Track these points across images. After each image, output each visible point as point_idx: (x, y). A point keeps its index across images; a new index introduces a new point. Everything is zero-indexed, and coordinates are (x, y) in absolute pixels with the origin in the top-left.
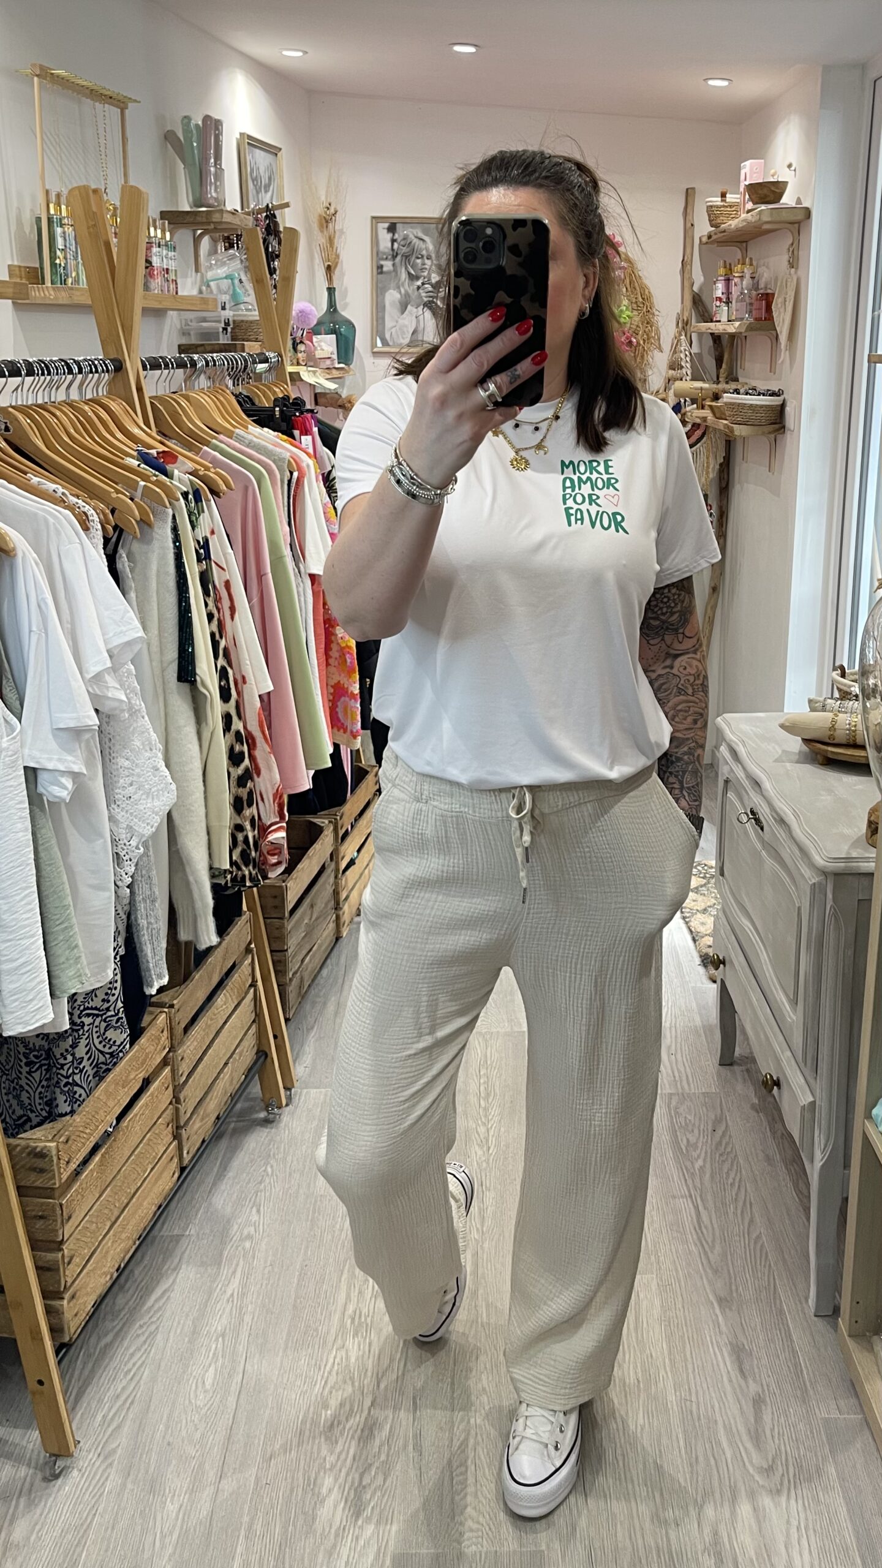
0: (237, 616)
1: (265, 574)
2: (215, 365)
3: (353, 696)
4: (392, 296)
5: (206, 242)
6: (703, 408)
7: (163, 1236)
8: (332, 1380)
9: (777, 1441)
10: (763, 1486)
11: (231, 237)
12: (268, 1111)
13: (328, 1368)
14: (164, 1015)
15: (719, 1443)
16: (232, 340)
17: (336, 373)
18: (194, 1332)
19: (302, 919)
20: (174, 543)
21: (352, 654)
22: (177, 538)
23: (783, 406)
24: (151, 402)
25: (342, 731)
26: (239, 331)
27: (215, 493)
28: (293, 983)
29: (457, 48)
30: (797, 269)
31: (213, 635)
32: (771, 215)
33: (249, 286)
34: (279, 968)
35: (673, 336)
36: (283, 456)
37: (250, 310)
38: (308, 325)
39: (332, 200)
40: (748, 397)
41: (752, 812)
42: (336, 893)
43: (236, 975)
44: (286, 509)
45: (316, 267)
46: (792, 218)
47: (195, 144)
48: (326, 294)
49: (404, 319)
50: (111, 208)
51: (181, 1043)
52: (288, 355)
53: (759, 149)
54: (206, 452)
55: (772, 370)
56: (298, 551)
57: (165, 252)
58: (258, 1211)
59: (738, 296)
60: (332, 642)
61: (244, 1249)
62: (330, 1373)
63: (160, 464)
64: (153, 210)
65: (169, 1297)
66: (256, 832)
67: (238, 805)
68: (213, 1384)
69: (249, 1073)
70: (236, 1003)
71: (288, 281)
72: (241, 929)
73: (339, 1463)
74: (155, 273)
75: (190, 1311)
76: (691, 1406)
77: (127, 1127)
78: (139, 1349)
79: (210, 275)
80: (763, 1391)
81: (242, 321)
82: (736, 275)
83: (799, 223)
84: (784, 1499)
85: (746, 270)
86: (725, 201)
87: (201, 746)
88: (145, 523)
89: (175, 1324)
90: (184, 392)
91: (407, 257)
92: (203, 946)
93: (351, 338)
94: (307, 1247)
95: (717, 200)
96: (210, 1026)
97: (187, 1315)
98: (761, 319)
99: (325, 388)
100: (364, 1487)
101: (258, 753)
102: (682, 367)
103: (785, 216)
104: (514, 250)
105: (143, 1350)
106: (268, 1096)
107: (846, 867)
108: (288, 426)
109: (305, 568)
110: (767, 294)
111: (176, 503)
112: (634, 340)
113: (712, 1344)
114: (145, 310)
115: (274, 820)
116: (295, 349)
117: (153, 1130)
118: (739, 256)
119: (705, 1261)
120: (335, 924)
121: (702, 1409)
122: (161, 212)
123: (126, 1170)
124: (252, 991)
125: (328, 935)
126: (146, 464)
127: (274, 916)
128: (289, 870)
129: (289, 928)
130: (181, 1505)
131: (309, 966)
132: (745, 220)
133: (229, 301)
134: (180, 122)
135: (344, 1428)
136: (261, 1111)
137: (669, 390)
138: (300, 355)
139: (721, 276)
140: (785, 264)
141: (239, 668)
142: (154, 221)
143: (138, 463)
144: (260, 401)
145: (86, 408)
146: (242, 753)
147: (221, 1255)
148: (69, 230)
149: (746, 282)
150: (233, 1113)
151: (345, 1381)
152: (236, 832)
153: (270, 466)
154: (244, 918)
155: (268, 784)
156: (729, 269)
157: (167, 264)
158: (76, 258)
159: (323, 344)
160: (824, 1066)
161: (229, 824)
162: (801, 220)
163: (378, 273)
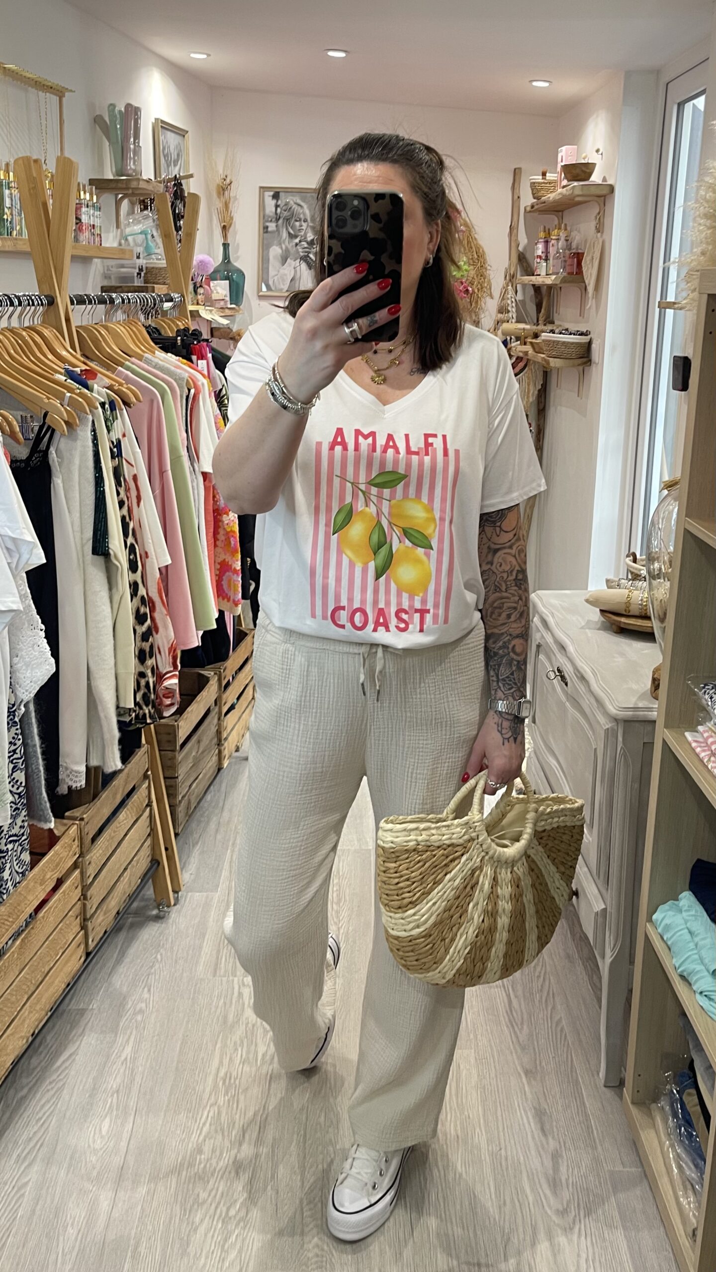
0: (142, 503)
2: (129, 302)
3: (235, 572)
4: (275, 251)
5: (125, 204)
6: (525, 344)
7: (70, 1010)
8: (207, 1129)
9: (571, 1188)
10: (558, 1225)
11: (146, 201)
12: (159, 909)
13: (203, 1120)
14: (75, 827)
15: (523, 1190)
16: (145, 282)
17: (228, 312)
18: (94, 1089)
19: (190, 751)
20: (93, 442)
21: (235, 538)
22: (95, 438)
23: (590, 343)
24: (77, 330)
25: (226, 600)
26: (150, 276)
27: (127, 404)
28: (182, 804)
29: (331, 53)
30: (602, 233)
31: (123, 518)
32: (582, 190)
33: (159, 241)
34: (171, 792)
35: (502, 286)
36: (183, 376)
37: (159, 259)
38: (207, 272)
39: (228, 173)
40: (562, 336)
41: (559, 670)
42: (219, 733)
43: (135, 796)
44: (184, 418)
45: (214, 226)
46: (599, 193)
47: (118, 126)
48: (222, 248)
49: (285, 269)
50: (49, 175)
51: (89, 851)
52: (189, 296)
53: (573, 137)
54: (121, 371)
55: (581, 314)
56: (194, 453)
57: (92, 212)
58: (149, 990)
59: (555, 255)
60: (220, 527)
61: (136, 1021)
62: (204, 1124)
63: (83, 380)
64: (83, 176)
65: (74, 1059)
66: (155, 678)
67: (142, 656)
68: (108, 1131)
69: (144, 877)
70: (135, 819)
71: (191, 237)
72: (141, 758)
73: (210, 1198)
74: (84, 228)
75: (91, 1071)
76: (501, 1158)
77: (43, 917)
78: (48, 1101)
79: (128, 231)
80: (561, 1147)
81: (153, 268)
82: (554, 238)
83: (604, 196)
84: (575, 1236)
85: (561, 234)
86: (545, 179)
87: (112, 608)
88: (71, 424)
89: (79, 1081)
90: (104, 323)
91: (287, 220)
92: (109, 771)
93: (241, 284)
94: (188, 1022)
95: (539, 178)
96: (113, 837)
97: (89, 1073)
98: (573, 273)
99: (219, 323)
100: (230, 1218)
101: (157, 615)
102: (509, 312)
103: (593, 191)
104: (376, 217)
105: (52, 1102)
106: (159, 897)
107: (633, 715)
108: (187, 352)
109: (199, 467)
110: (578, 253)
111: (95, 411)
112: (470, 289)
113: (519, 1108)
114: (72, 257)
115: (169, 670)
116: (195, 292)
117: (64, 921)
118: (556, 222)
119: (514, 1039)
120: (217, 758)
121: (510, 1161)
122: (90, 180)
123: (41, 953)
124: (148, 809)
125: (212, 766)
126: (71, 379)
127: (168, 749)
128: (180, 712)
129: (180, 759)
130: (80, 1231)
131: (196, 791)
132: (561, 194)
133: (143, 253)
134: (107, 109)
135: (215, 1169)
136: (153, 909)
137: (499, 329)
138: (199, 297)
139: (541, 238)
140: (593, 228)
141: (143, 545)
142: (84, 186)
143: (65, 378)
144: (166, 332)
145: (24, 333)
146: (145, 614)
147: (118, 1025)
148: (15, 192)
149: (561, 243)
150: (129, 911)
151: (216, 1131)
152: (139, 679)
153: (172, 383)
154: (143, 749)
155: (165, 640)
156: (548, 233)
157: (94, 221)
158: (20, 215)
159: (218, 288)
160: (614, 880)
161: (134, 671)
162: (606, 194)
163: (264, 233)
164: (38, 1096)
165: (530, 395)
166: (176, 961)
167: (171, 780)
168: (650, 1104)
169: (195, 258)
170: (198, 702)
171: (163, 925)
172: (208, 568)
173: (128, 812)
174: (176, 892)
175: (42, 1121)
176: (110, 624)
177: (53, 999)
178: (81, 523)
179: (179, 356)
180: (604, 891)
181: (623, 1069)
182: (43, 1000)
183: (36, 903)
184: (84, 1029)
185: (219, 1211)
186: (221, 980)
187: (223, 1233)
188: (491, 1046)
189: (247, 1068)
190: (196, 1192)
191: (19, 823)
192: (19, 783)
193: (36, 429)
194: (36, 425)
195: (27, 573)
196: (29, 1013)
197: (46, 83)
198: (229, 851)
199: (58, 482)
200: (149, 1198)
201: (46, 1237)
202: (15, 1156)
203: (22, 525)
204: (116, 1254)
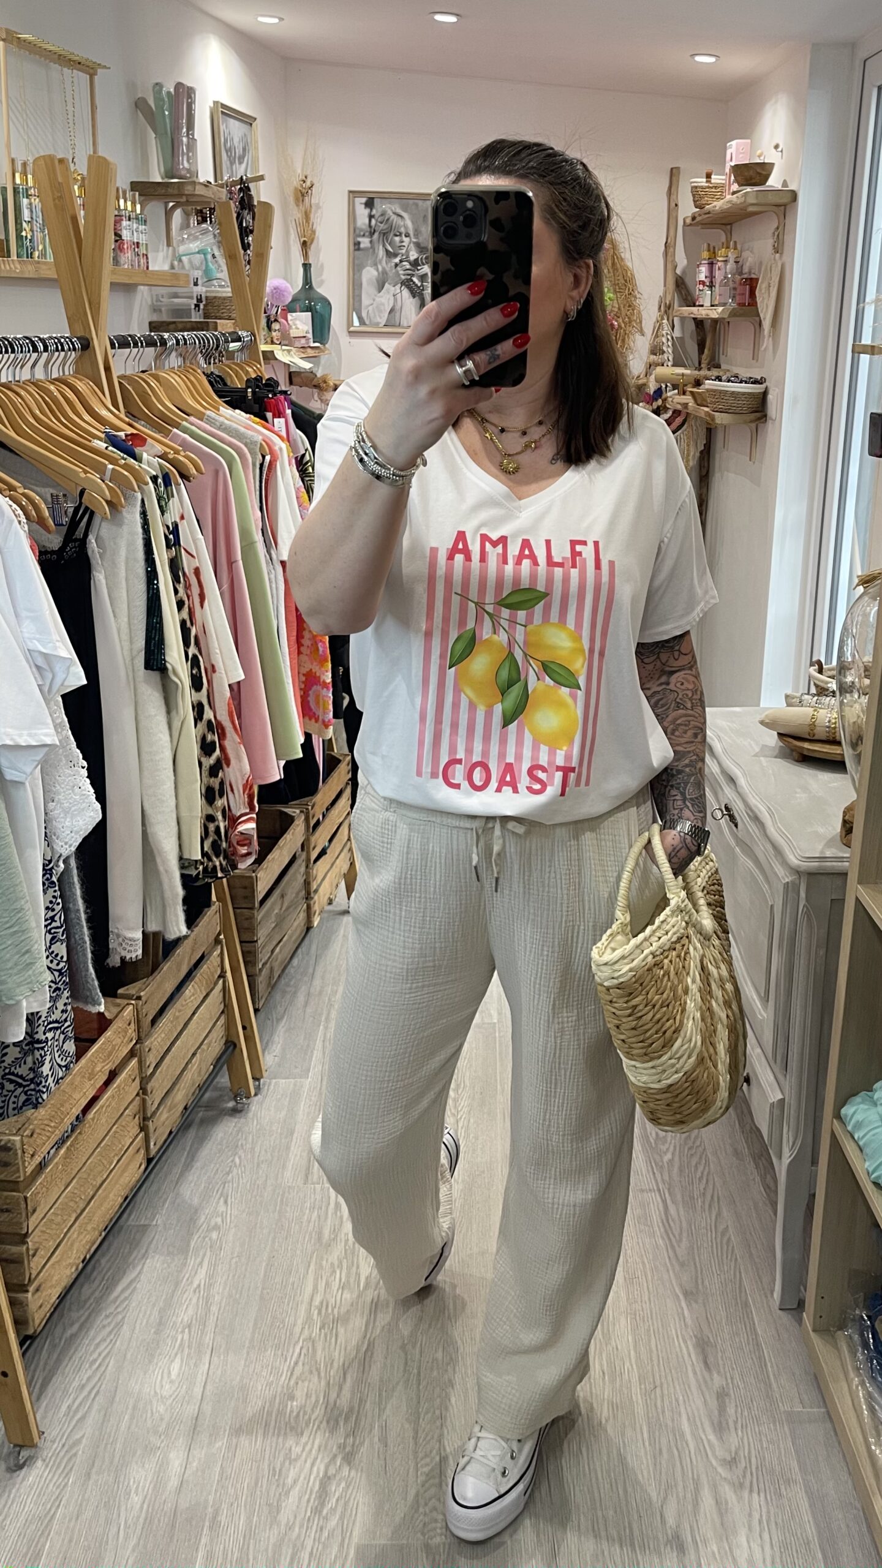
0: (206, 601)
1: (236, 561)
2: (185, 343)
3: (325, 684)
4: (369, 274)
5: (178, 215)
6: (684, 393)
7: (129, 1226)
8: (298, 1370)
9: (740, 1433)
10: (725, 1479)
11: (204, 211)
12: (236, 1101)
13: (294, 1359)
14: (131, 1007)
15: (682, 1435)
16: (206, 317)
17: (311, 352)
18: (160, 1324)
19: (272, 909)
20: (143, 527)
21: (324, 643)
22: (145, 524)
23: (765, 394)
24: (119, 382)
25: (313, 720)
26: (211, 308)
27: (185, 477)
28: (263, 973)
29: (438, 17)
30: (782, 253)
31: (183, 623)
32: (757, 197)
33: (222, 261)
34: (248, 959)
35: (655, 320)
36: (255, 439)
37: (223, 286)
38: (283, 302)
39: (308, 173)
40: (730, 384)
41: (727, 808)
42: (307, 883)
43: (205, 966)
44: (258, 493)
45: (292, 242)
46: (778, 201)
47: (166, 113)
48: (301, 270)
49: (382, 297)
50: (79, 178)
51: (148, 1035)
52: (262, 334)
53: (745, 128)
54: (176, 434)
55: (755, 356)
56: (270, 539)
57: (135, 226)
58: (226, 1202)
59: (722, 280)
60: (304, 629)
61: (210, 1239)
62: (296, 1363)
63: (129, 447)
64: (122, 180)
65: (135, 1287)
66: (227, 822)
67: (210, 796)
68: (179, 1375)
69: (218, 1063)
70: (205, 994)
71: (262, 257)
72: (211, 919)
73: (304, 1454)
74: (125, 247)
75: (156, 1302)
76: (656, 1399)
77: (93, 1119)
78: (104, 1340)
79: (182, 249)
80: (727, 1384)
81: (215, 297)
82: (720, 259)
83: (785, 205)
84: (746, 1492)
85: (730, 255)
86: (710, 182)
87: (171, 736)
88: (115, 505)
89: (141, 1314)
90: (154, 371)
91: (384, 234)
92: (171, 937)
93: (327, 316)
94: (274, 1240)
95: (702, 181)
96: (178, 1018)
97: (154, 1305)
98: (744, 305)
99: (300, 367)
100: (330, 1478)
101: (227, 744)
102: (664, 352)
103: (771, 199)
104: (496, 224)
105: (108, 1341)
106: (236, 1086)
107: (820, 867)
108: (260, 408)
109: (277, 555)
110: (751, 279)
111: (145, 487)
113: (677, 1337)
114: (113, 285)
115: (243, 811)
116: (269, 327)
117: (119, 1122)
118: (723, 239)
119: (672, 1254)
120: (305, 914)
121: (666, 1402)
122: (132, 183)
123: (91, 1163)
124: (221, 982)
125: (299, 925)
126: (114, 447)
127: (244, 906)
128: (259, 861)
129: (259, 918)
130: (146, 1497)
131: (280, 956)
132: (730, 202)
133: (202, 276)
134: (151, 89)
135: (310, 1419)
136: (229, 1101)
137: (651, 375)
138: (274, 334)
139: (705, 259)
140: (770, 249)
141: (209, 655)
142: (124, 192)
143: (106, 445)
144: (232, 381)
145: (52, 387)
146: (213, 743)
147: (188, 1245)
148: (36, 201)
149: (731, 266)
150: (200, 1104)
151: (311, 1372)
152: (207, 823)
153: (241, 449)
154: (214, 908)
155: (238, 774)
156: (713, 253)
157: (138, 239)
158: (42, 231)
159: (298, 322)
160: (794, 1063)
161: (200, 815)
162: (786, 202)
163: (355, 250)
164: (92, 1333)
165: (690, 457)
166: (258, 1165)
167: (249, 944)
168: (835, 1332)
169: (268, 284)
170: (281, 848)
171: (241, 1121)
172: (290, 681)
173: (196, 986)
174: (255, 1079)
175: (97, 1364)
176: (168, 755)
177: (108, 1217)
178: (130, 632)
179: (250, 413)
180: (780, 1077)
181: (802, 1288)
182: (96, 1218)
183: (84, 1102)
184: (146, 1251)
185: (315, 1469)
186: (314, 1188)
187: (320, 1496)
188: (643, 1263)
189: (347, 1295)
190: (287, 1445)
191: (60, 1006)
192: (59, 958)
193: (71, 511)
194: (70, 506)
195: (63, 696)
196: (79, 1235)
197: (71, 57)
198: (321, 1027)
199: (99, 577)
200: (230, 1455)
201: (105, 1506)
202: (64, 1408)
203: (56, 637)
204: (191, 1525)
